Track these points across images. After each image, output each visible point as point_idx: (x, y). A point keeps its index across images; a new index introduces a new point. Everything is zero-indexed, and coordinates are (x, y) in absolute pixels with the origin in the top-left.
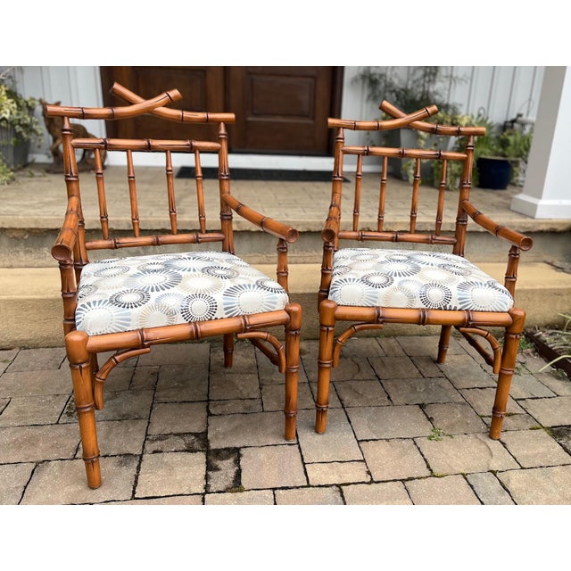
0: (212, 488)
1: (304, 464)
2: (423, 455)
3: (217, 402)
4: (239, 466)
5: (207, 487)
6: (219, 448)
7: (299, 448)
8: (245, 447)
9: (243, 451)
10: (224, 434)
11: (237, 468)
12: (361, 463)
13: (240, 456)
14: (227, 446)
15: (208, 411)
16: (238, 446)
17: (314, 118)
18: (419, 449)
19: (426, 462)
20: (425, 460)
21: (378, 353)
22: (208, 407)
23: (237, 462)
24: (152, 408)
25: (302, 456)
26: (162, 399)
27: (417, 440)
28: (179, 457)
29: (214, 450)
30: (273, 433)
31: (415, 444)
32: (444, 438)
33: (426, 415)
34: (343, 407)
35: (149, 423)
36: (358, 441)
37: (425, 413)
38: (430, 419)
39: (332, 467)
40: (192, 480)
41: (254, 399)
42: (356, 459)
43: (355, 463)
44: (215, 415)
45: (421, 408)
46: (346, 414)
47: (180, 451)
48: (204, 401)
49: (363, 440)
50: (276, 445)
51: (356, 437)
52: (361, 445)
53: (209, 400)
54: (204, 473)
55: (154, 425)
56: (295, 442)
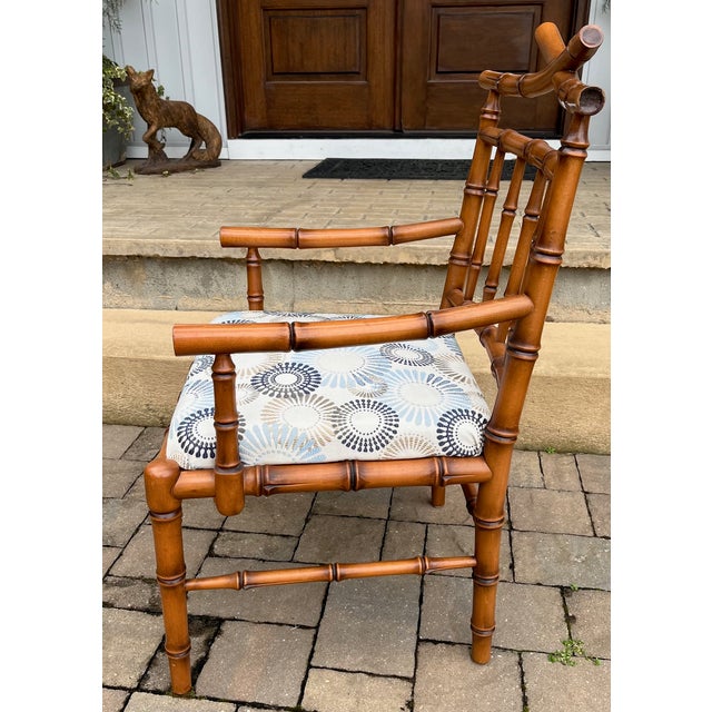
0: (149, 684)
1: (309, 667)
2: (524, 689)
3: (233, 535)
4: (207, 654)
5: (143, 678)
6: (196, 614)
7: (315, 637)
8: (234, 619)
9: (227, 627)
11: (203, 654)
12: (405, 683)
13: (218, 633)
14: (207, 613)
15: (211, 548)
16: (223, 616)
18: (523, 674)
19: (525, 704)
21: (530, 479)
22: (214, 540)
23: (209, 642)
24: (137, 530)
25: (313, 651)
27: (527, 656)
28: (130, 618)
30: (288, 601)
31: (520, 664)
32: (581, 661)
33: (566, 611)
34: (423, 574)
35: (121, 554)
36: (419, 641)
37: (565, 606)
38: (570, 620)
39: (351, 683)
40: (129, 662)
41: (287, 536)
42: (400, 674)
43: (395, 681)
44: (217, 556)
45: (562, 594)
46: (422, 587)
47: (138, 610)
48: (213, 530)
49: (427, 641)
50: (281, 624)
51: (418, 632)
52: (420, 649)
53: (221, 530)
54: (152, 654)
55: (124, 559)
56: (314, 625)
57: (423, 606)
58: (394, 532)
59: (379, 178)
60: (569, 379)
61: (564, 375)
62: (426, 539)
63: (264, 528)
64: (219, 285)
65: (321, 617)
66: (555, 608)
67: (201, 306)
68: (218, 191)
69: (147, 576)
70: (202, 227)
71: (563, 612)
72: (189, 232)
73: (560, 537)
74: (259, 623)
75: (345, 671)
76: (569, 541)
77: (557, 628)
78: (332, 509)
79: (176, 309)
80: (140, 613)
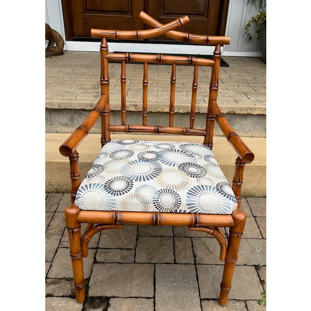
3: (104, 250)
6: (95, 296)
7: (154, 302)
8: (114, 297)
9: (112, 301)
10: (101, 282)
13: (108, 305)
14: (101, 295)
15: (95, 258)
16: (109, 295)
17: (207, 17)
22: (95, 254)
24: (56, 251)
26: (65, 244)
27: (248, 303)
29: (91, 297)
30: (138, 285)
31: (246, 307)
33: (260, 278)
34: (195, 264)
35: (51, 266)
36: (201, 300)
37: (258, 275)
38: (262, 282)
41: (130, 249)
44: (98, 263)
45: (256, 269)
46: (196, 271)
47: (66, 296)
48: (94, 248)
49: (205, 299)
50: (137, 298)
51: (200, 295)
52: (203, 304)
53: (98, 248)
55: (53, 268)
56: (152, 296)
57: (199, 281)
58: (178, 243)
62: (192, 246)
63: (118, 244)
64: (78, 121)
65: (155, 291)
66: (255, 276)
68: (68, 70)
69: (67, 277)
70: (67, 92)
71: (258, 278)
72: (63, 96)
73: (249, 240)
74: (127, 298)
76: (253, 242)
77: (258, 287)
78: (147, 233)
79: (57, 132)
80: (67, 298)
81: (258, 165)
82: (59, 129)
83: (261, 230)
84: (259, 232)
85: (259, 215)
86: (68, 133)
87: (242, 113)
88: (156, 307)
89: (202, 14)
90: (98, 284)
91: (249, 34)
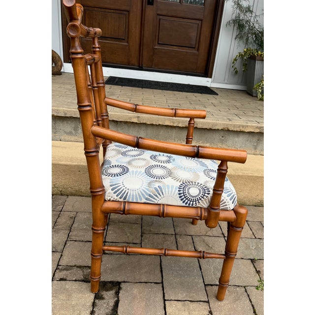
1: (165, 300)
2: (251, 302)
3: (111, 244)
4: (118, 299)
5: (92, 312)
6: (106, 280)
7: (163, 287)
8: (125, 282)
9: (123, 285)
10: (111, 269)
11: (116, 299)
12: (206, 304)
13: (120, 289)
14: (112, 280)
16: (120, 281)
17: (198, 50)
18: (248, 296)
19: (253, 308)
20: (253, 306)
23: (117, 293)
24: (66, 244)
25: (164, 294)
26: (74, 238)
27: (248, 288)
28: (76, 285)
29: (102, 282)
30: (146, 272)
31: (246, 291)
35: (62, 255)
36: (205, 285)
37: (254, 267)
38: (258, 272)
39: (184, 305)
40: (83, 305)
41: (136, 243)
42: (202, 300)
43: (201, 303)
44: (107, 254)
45: (252, 262)
46: (199, 262)
47: (79, 281)
49: (208, 285)
50: (146, 283)
51: (204, 282)
52: (207, 289)
53: (105, 242)
54: (93, 301)
55: (64, 257)
56: (160, 282)
57: (202, 270)
58: (180, 240)
59: (138, 87)
60: (239, 176)
61: (237, 174)
62: (193, 242)
63: (124, 240)
65: (162, 278)
66: (251, 268)
67: (72, 139)
69: (78, 264)
71: (255, 269)
73: (244, 239)
74: (137, 283)
75: (180, 301)
76: (247, 241)
77: (255, 276)
78: (150, 231)
79: (60, 140)
80: (80, 282)
81: (250, 175)
82: (62, 138)
83: (253, 231)
84: (252, 233)
85: (250, 220)
86: (71, 141)
87: (235, 129)
88: (165, 290)
89: (194, 46)
90: (109, 271)
91: (236, 68)
